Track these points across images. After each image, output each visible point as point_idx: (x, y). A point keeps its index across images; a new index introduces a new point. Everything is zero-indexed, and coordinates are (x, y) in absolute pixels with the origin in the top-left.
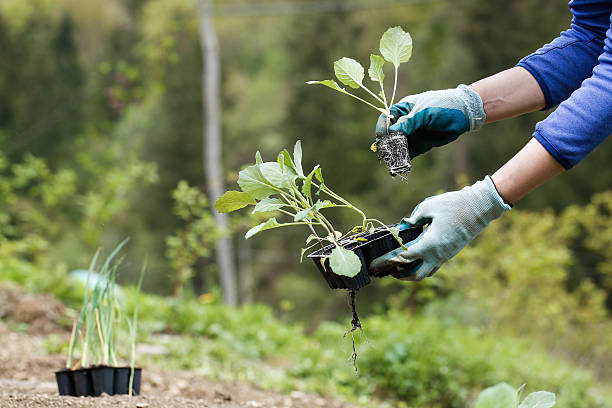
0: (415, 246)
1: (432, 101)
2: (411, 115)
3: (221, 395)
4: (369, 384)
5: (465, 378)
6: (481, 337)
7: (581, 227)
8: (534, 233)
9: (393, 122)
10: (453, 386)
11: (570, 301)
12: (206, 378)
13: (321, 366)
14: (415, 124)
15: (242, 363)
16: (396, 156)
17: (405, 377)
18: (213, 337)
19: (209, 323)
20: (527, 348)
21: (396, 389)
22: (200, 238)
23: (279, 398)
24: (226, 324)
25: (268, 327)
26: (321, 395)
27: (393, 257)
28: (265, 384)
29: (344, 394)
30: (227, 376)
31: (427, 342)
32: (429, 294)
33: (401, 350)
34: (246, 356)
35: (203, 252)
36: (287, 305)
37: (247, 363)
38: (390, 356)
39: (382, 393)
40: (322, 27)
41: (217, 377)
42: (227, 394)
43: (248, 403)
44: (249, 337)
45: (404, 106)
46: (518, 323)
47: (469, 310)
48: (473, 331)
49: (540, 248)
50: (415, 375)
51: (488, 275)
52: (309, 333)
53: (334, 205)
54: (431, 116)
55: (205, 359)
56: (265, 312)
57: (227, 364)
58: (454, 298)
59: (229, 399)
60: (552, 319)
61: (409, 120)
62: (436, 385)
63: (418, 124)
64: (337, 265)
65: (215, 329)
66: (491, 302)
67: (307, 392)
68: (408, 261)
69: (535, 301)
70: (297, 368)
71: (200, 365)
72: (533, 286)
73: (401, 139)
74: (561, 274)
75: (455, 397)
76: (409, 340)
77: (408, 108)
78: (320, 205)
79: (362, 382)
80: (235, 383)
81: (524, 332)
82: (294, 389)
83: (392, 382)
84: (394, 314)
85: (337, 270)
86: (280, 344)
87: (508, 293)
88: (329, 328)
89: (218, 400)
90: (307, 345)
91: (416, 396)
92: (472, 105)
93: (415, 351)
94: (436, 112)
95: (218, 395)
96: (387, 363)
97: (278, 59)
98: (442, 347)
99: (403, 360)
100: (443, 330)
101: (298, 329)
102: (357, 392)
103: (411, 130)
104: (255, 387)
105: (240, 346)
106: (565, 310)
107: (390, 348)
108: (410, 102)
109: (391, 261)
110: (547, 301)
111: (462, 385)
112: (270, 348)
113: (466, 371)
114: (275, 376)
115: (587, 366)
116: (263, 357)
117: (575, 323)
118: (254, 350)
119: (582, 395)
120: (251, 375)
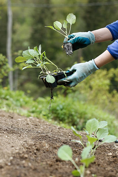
0: (70, 77)
1: (80, 35)
2: (74, 38)
3: (10, 116)
4: (51, 116)
5: (79, 116)
6: (84, 104)
7: (114, 75)
8: (101, 75)
9: (68, 40)
10: (75, 118)
11: (110, 95)
12: (5, 111)
13: (38, 110)
14: (75, 41)
15: (15, 107)
16: (69, 49)
17: (62, 114)
18: (7, 99)
19: (6, 95)
20: (97, 108)
21: (59, 118)
22: (5, 70)
23: (26, 118)
24: (11, 96)
25: (23, 98)
26: (38, 118)
27: (64, 80)
28: (22, 114)
29: (45, 118)
30: (11, 111)
31: (69, 105)
32: (70, 91)
33: (61, 107)
34: (16, 106)
35: (6, 75)
36: (29, 92)
37: (17, 108)
38: (58, 108)
39: (55, 119)
40: (43, 12)
41: (8, 111)
42: (12, 116)
43: (18, 119)
44: (18, 100)
45: (72, 36)
46: (94, 101)
47: (81, 96)
48: (82, 103)
49: (102, 80)
50: (65, 114)
51: (87, 87)
52: (35, 100)
53: (49, 63)
54: (79, 39)
55: (5, 106)
56: (23, 93)
57: (11, 108)
58: (77, 93)
59: (13, 118)
60: (104, 100)
61: (73, 40)
62: (71, 117)
63: (76, 41)
64: (48, 79)
65: (8, 97)
66: (88, 95)
67: (34, 117)
68: (68, 81)
69: (100, 95)
70: (31, 110)
71: (3, 107)
72: (99, 90)
73: (70, 45)
74: (108, 88)
75: (76, 121)
76: (64, 104)
77: (73, 36)
78: (45, 63)
79: (49, 115)
80: (13, 113)
81: (96, 104)
82: (30, 116)
83: (58, 116)
84: (59, 96)
85: (48, 81)
86: (26, 103)
87: (92, 92)
88: (41, 99)
89: (9, 118)
90: (34, 103)
91: (65, 120)
92: (92, 37)
93: (65, 107)
94: (81, 38)
95: (9, 116)
96: (57, 110)
97: (29, 20)
98: (73, 106)
99: (62, 110)
100: (73, 101)
101: (32, 99)
102: (48, 118)
103: (73, 43)
104: (19, 115)
105: (15, 103)
106: (108, 98)
107: (58, 106)
108: (74, 35)
109: (64, 81)
110: (103, 95)
111: (78, 118)
112: (23, 104)
113: (79, 114)
114: (25, 112)
115: (113, 115)
116: (21, 106)
117: (110, 102)
118: (19, 104)
119: (112, 123)
120: (18, 111)
